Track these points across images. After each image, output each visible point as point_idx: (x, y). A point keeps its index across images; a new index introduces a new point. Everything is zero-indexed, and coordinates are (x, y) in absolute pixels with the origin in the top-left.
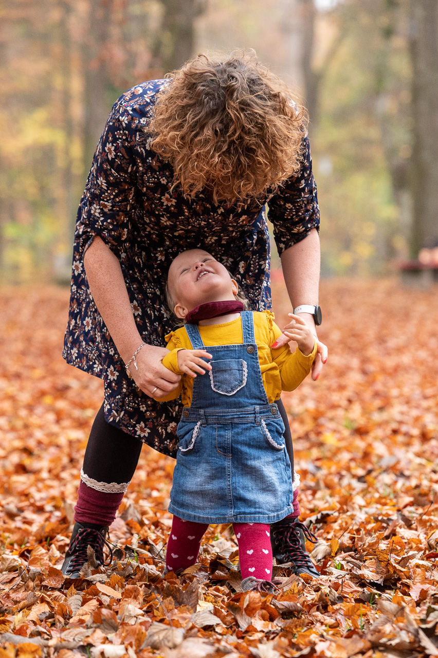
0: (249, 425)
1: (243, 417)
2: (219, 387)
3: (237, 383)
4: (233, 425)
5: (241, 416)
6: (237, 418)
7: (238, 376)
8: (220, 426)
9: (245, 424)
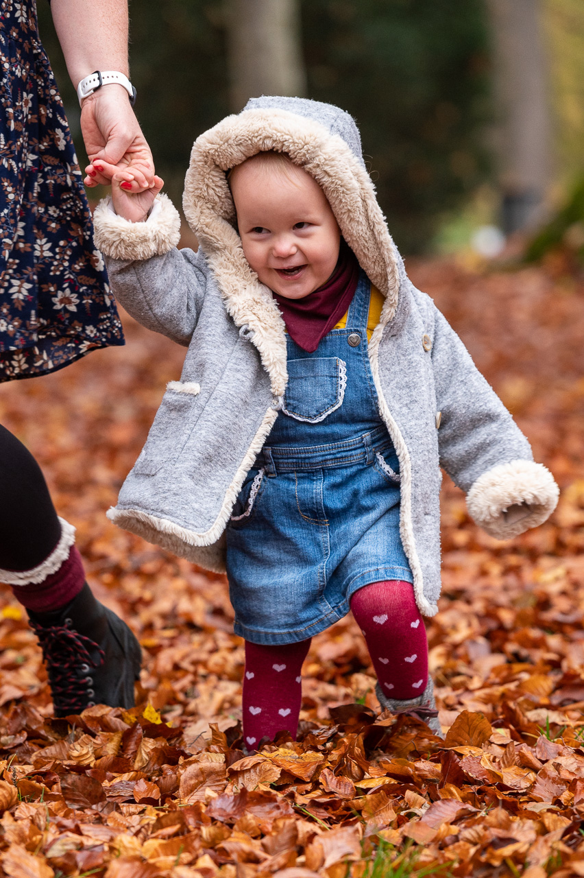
0: (354, 469)
1: (342, 457)
2: (294, 408)
3: (326, 400)
4: (326, 472)
5: (338, 456)
6: (332, 459)
7: (329, 389)
8: (302, 475)
9: (346, 468)
